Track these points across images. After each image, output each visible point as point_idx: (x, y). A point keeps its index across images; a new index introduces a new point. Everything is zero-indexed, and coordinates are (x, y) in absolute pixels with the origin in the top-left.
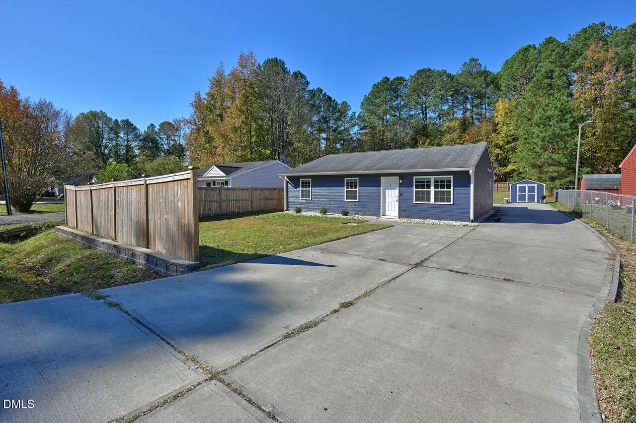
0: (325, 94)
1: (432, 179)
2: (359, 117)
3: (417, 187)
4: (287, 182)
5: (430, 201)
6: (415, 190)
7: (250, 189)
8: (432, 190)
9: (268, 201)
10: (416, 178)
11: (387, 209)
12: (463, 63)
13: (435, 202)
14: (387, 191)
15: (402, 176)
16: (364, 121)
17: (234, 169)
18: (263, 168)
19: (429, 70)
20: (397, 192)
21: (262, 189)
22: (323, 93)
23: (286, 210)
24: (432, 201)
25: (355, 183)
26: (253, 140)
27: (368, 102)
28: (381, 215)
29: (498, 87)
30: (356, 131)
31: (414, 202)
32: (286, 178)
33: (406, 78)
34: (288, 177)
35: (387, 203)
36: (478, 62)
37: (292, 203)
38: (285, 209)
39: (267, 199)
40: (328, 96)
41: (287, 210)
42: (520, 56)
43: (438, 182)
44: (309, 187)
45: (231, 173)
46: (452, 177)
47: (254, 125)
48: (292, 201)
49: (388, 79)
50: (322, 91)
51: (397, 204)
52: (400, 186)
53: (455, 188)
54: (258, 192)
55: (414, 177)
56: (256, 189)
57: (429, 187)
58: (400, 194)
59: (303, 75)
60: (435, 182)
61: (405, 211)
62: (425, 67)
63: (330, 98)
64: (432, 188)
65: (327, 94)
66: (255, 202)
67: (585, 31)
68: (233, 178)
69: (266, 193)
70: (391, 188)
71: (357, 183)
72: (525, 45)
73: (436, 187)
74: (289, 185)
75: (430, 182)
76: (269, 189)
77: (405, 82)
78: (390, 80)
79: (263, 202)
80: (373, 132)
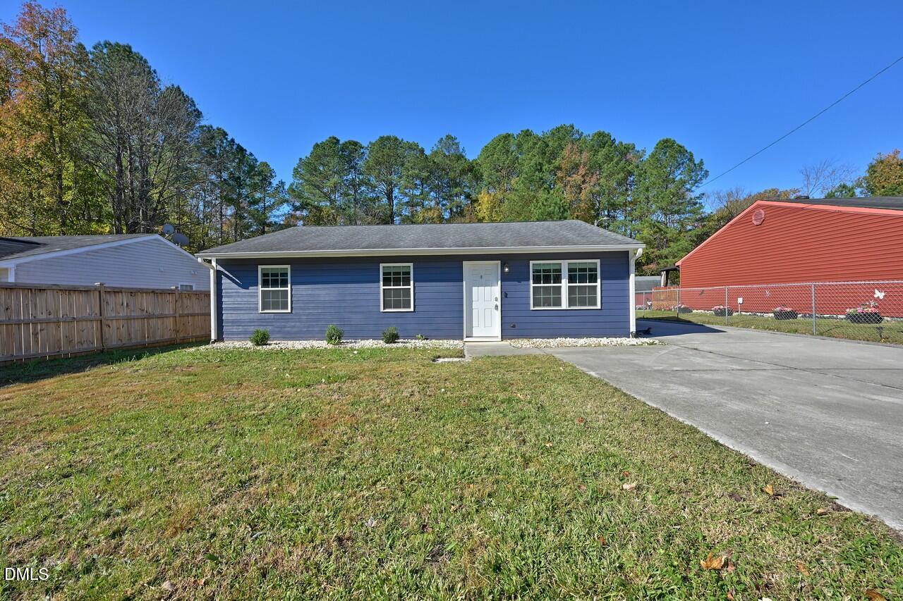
0: (233, 140)
1: (565, 265)
2: (292, 190)
3: (537, 280)
4: (219, 274)
5: (560, 305)
6: (532, 285)
7: (95, 289)
8: (565, 284)
9: (153, 322)
10: (533, 264)
11: (475, 324)
12: (439, 139)
13: (569, 306)
14: (475, 289)
15: (505, 259)
16: (299, 196)
17: (21, 245)
18: (116, 248)
19: (396, 139)
20: (496, 290)
21: (133, 292)
22: (229, 138)
23: (215, 341)
24: (565, 305)
25: (404, 273)
26: (68, 197)
27: (309, 168)
28: (465, 336)
29: (478, 178)
30: (286, 212)
31: (532, 308)
32: (214, 264)
33: (365, 144)
34: (218, 261)
35: (475, 312)
36: (457, 141)
37: (234, 322)
38: (213, 337)
39: (149, 317)
40: (238, 146)
41: (220, 338)
42: (501, 144)
43: (574, 270)
44: (284, 283)
45: (12, 254)
46: (598, 261)
47: (71, 166)
48: (234, 317)
49: (338, 141)
50: (227, 135)
51: (498, 314)
52: (504, 278)
53: (603, 282)
54: (124, 299)
55: (531, 262)
56: (116, 291)
57: (558, 279)
58: (504, 295)
59: (188, 97)
60: (570, 270)
61: (514, 326)
62: (392, 134)
63: (241, 150)
64: (563, 281)
65: (237, 142)
66: (114, 324)
67: (558, 130)
68: (18, 266)
69: (146, 303)
70: (483, 282)
71: (409, 273)
72: (504, 133)
73: (572, 279)
74: (225, 281)
75: (560, 271)
76: (153, 292)
77: (362, 151)
78: (341, 143)
79: (136, 325)
80: (318, 215)
